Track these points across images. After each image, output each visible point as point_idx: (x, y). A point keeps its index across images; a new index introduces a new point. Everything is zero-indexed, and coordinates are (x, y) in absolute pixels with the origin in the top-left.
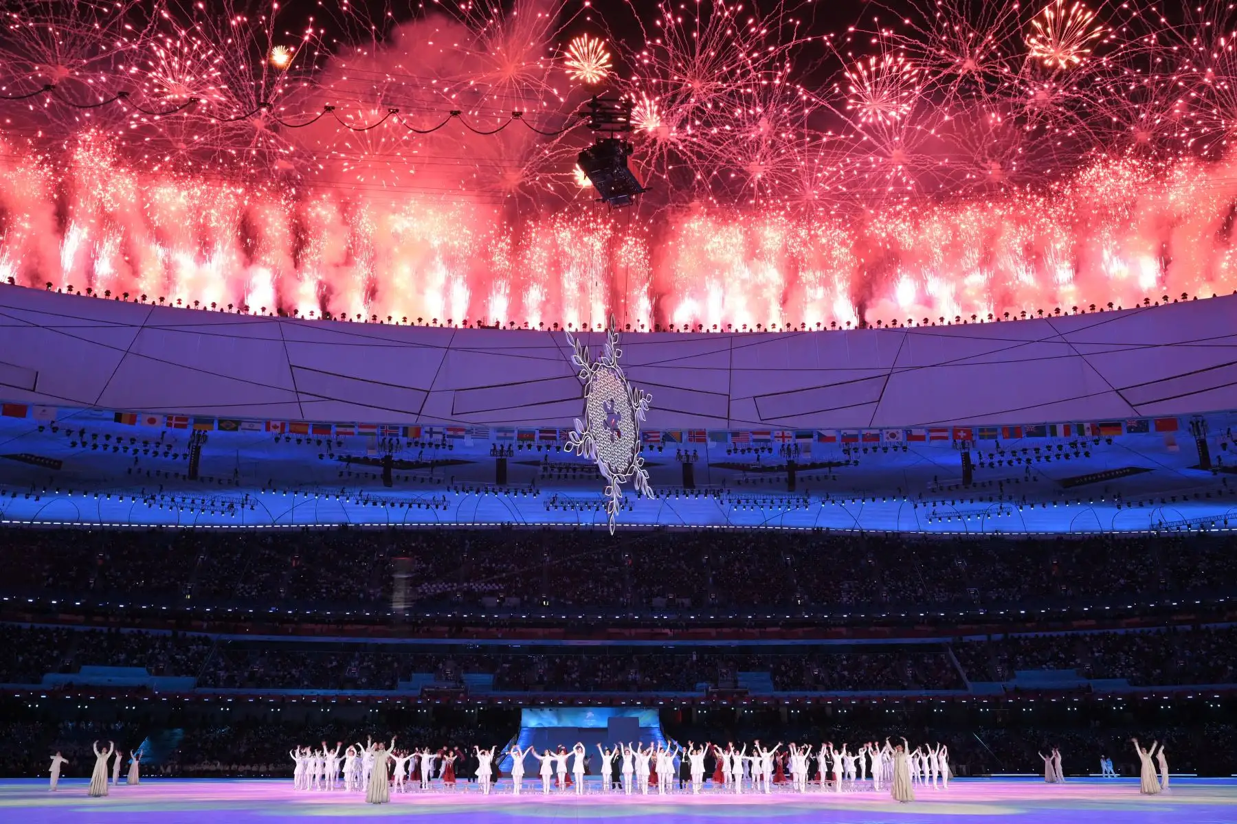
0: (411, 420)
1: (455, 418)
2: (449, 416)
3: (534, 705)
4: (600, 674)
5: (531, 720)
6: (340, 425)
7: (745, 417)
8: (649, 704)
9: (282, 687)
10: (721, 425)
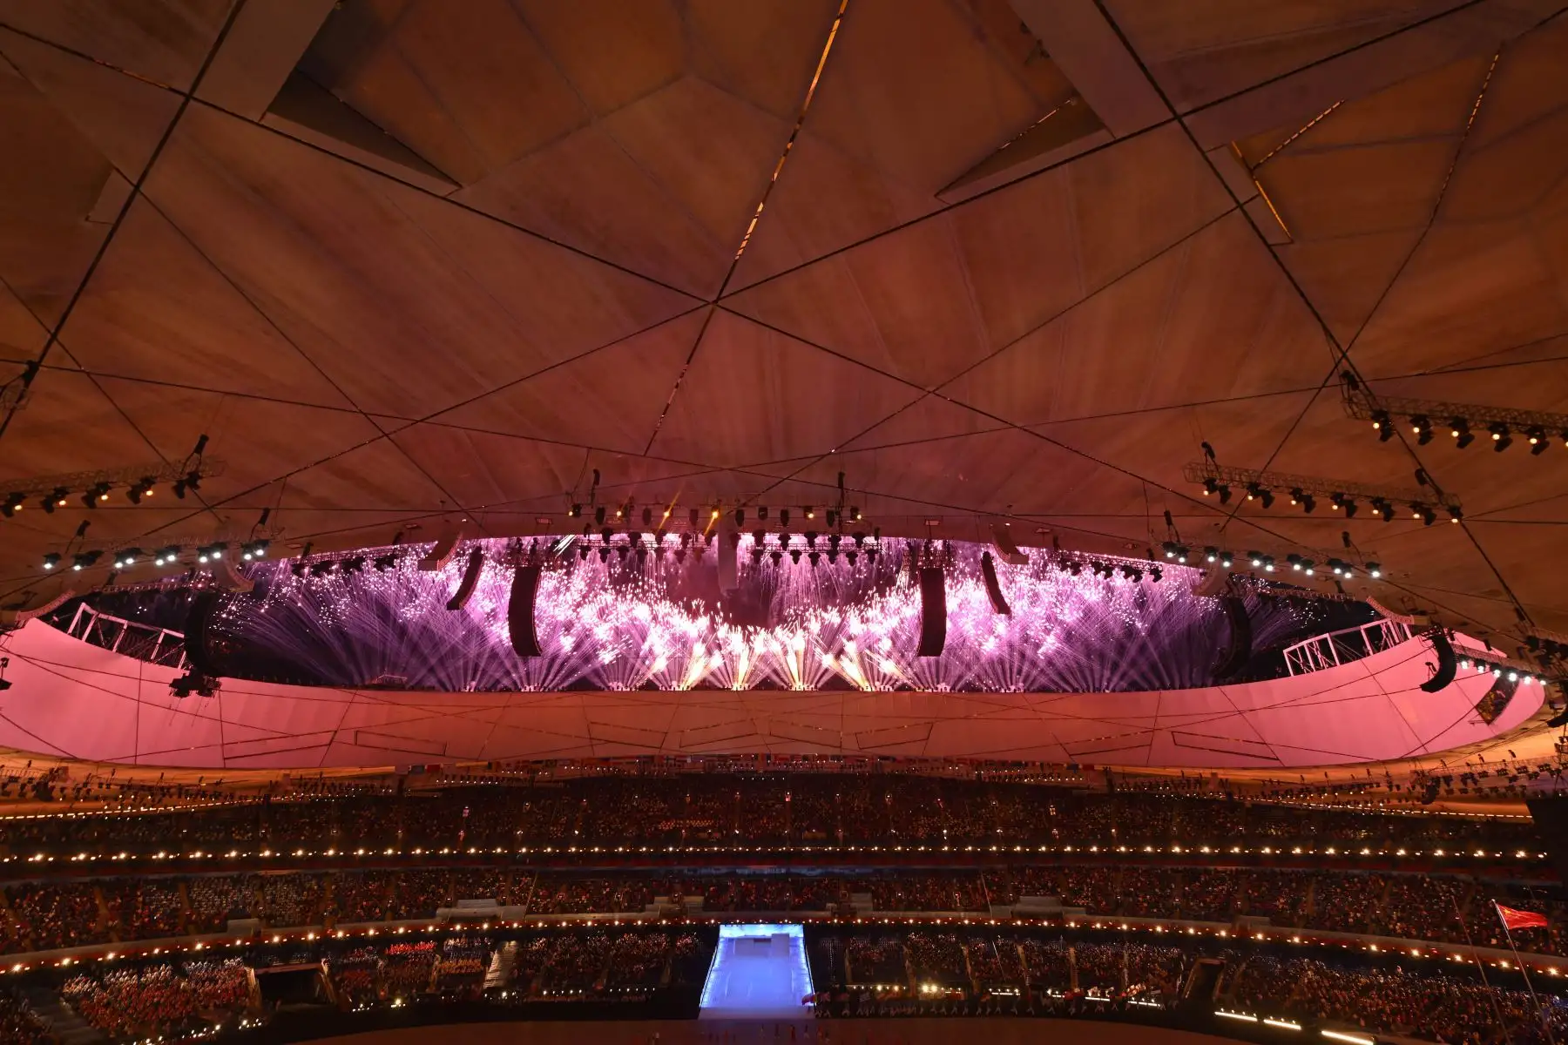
0: (655, 752)
1: (681, 749)
2: (677, 748)
3: (727, 922)
4: (768, 896)
5: (726, 932)
6: (614, 758)
7: (851, 747)
8: (796, 921)
9: (577, 912)
10: (836, 752)
